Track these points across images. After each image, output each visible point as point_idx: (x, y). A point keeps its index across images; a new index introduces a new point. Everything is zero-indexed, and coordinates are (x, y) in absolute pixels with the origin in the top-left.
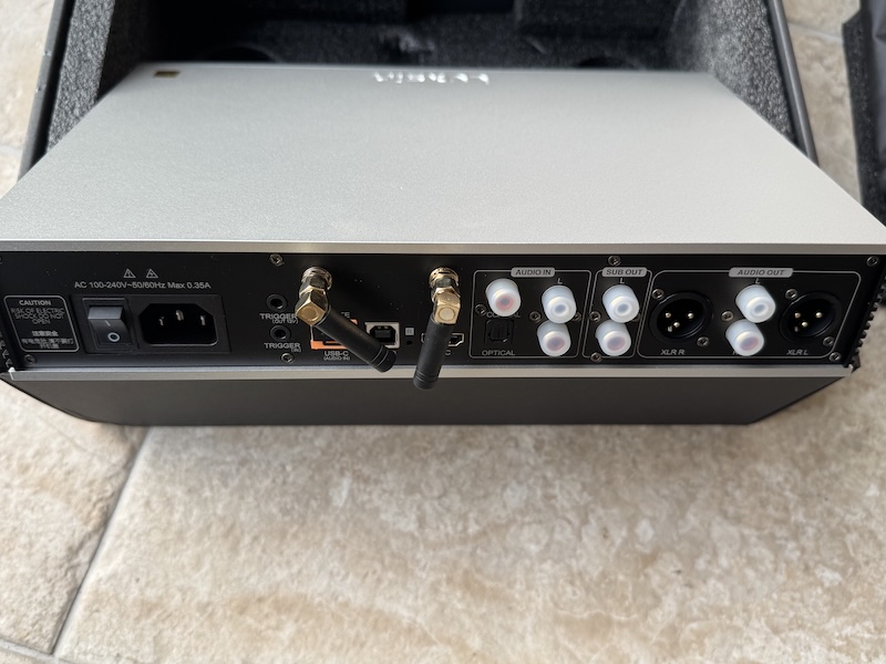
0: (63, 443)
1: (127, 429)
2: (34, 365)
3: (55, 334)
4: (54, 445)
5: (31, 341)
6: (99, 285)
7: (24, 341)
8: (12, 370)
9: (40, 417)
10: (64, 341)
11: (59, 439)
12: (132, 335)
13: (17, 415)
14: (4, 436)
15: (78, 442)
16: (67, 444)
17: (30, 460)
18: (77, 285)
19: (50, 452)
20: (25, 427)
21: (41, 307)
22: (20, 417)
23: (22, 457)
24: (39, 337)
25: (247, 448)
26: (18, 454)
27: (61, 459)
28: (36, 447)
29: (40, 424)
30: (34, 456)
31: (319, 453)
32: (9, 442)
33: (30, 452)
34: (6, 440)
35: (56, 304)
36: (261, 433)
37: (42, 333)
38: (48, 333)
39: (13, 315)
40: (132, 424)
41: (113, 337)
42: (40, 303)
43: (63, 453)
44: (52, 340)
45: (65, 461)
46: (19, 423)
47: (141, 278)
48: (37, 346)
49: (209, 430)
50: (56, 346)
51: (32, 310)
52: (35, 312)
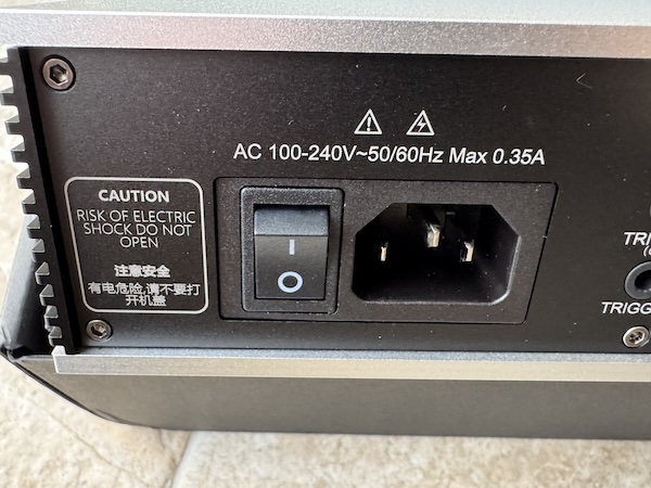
0: (81, 452)
1: (165, 433)
2: (105, 342)
3: (164, 272)
4: (69, 456)
5: (109, 288)
6: (291, 152)
7: (95, 287)
8: (59, 351)
9: (53, 416)
10: (180, 289)
11: (77, 446)
12: (332, 277)
13: (24, 411)
14: (4, 441)
15: (101, 451)
16: (87, 454)
17: (36, 476)
18: (240, 151)
19: (63, 465)
20: (33, 429)
21: (145, 207)
22: (28, 415)
23: (27, 471)
24: (127, 280)
25: (324, 465)
26: (21, 466)
27: (79, 475)
28: (46, 456)
29: (53, 424)
30: (41, 471)
31: (420, 476)
32: (11, 449)
33: (37, 465)
34: (6, 447)
35: (182, 198)
36: (339, 445)
37: (135, 271)
38: (149, 271)
39: (78, 224)
40: (172, 428)
41: (290, 282)
42: (145, 196)
43: (81, 466)
44: (154, 288)
45: (82, 479)
46: (27, 424)
47: (394, 135)
48: (119, 301)
49: (272, 438)
50: (160, 300)
51: (123, 215)
52: (130, 220)
